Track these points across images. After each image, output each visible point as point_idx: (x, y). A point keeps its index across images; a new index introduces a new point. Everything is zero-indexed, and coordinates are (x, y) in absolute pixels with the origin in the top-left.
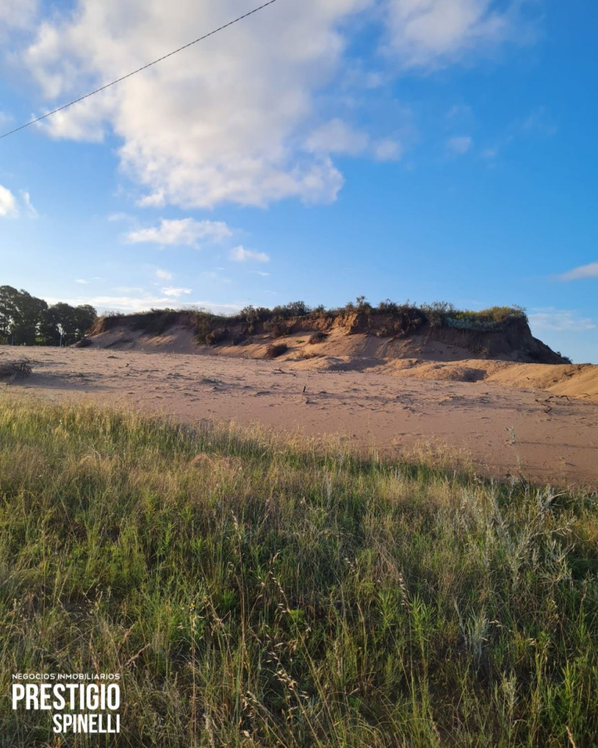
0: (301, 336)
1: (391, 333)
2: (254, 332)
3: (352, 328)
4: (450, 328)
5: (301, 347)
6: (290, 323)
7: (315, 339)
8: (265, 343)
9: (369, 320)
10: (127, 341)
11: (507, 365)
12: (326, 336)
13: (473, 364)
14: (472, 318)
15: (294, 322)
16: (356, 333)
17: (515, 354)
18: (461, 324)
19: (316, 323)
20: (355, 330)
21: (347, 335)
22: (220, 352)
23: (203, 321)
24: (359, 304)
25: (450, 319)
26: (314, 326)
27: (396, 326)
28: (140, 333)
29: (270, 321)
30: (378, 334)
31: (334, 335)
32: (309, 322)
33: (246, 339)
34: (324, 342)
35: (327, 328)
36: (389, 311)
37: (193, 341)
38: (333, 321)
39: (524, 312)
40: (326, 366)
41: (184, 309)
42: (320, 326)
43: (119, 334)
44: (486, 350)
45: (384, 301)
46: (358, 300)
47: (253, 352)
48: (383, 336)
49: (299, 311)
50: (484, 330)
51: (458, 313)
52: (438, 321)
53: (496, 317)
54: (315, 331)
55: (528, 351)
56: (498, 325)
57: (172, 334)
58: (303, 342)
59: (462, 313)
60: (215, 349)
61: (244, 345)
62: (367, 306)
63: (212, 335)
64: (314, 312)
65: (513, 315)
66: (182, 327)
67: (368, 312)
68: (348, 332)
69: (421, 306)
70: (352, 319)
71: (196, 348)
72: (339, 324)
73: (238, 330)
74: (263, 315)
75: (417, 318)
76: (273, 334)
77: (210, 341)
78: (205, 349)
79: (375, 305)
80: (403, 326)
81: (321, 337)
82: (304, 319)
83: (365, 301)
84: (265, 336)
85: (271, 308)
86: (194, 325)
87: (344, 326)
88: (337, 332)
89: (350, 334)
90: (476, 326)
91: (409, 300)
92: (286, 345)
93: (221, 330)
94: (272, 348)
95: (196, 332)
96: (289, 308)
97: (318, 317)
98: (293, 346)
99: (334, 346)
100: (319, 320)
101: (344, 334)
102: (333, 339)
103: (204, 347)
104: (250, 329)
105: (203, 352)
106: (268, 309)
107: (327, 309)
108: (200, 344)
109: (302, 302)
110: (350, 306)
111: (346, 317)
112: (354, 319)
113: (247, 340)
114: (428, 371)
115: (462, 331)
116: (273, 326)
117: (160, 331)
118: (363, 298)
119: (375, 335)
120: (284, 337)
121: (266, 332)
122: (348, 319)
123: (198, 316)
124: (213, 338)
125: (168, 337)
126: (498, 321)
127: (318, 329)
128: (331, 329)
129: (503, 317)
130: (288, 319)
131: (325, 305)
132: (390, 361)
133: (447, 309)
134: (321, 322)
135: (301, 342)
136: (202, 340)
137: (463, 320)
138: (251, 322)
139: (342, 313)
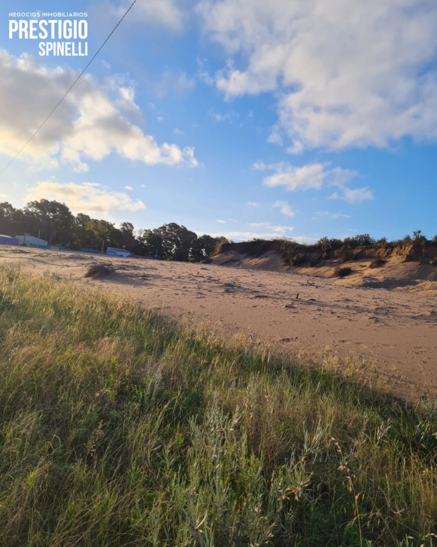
0: (364, 261)
2: (327, 258)
3: (408, 256)
5: (363, 270)
6: (356, 251)
7: (375, 265)
8: (334, 266)
9: (423, 250)
10: (236, 261)
12: (385, 262)
15: (360, 251)
16: (411, 261)
19: (378, 252)
20: (410, 258)
21: (403, 262)
22: (299, 272)
23: (290, 248)
24: (415, 237)
26: (376, 255)
28: (245, 255)
29: (340, 249)
30: (431, 262)
31: (391, 262)
32: (372, 250)
33: (320, 262)
34: (382, 267)
35: (386, 256)
37: (281, 262)
38: (392, 250)
41: (277, 239)
42: (380, 254)
43: (231, 256)
46: (415, 234)
47: (324, 272)
48: (435, 264)
49: (366, 242)
54: (376, 258)
57: (266, 257)
58: (365, 266)
60: (296, 269)
61: (318, 267)
62: (423, 238)
63: (295, 258)
64: (377, 243)
66: (274, 252)
67: (423, 243)
68: (404, 259)
70: (408, 249)
71: (282, 268)
72: (397, 253)
73: (315, 255)
74: (336, 244)
76: (341, 260)
77: (293, 263)
78: (288, 269)
79: (430, 238)
81: (380, 263)
82: (368, 248)
83: (421, 234)
84: (335, 261)
85: (343, 240)
86: (283, 251)
87: (401, 254)
88: (395, 259)
89: (405, 261)
92: (350, 268)
93: (301, 255)
94: (339, 270)
95: (284, 257)
96: (356, 240)
97: (380, 247)
98: (357, 269)
99: (390, 271)
100: (380, 250)
101: (401, 261)
102: (390, 265)
103: (288, 267)
104: (324, 254)
105: (288, 271)
106: (339, 240)
107: (389, 241)
108: (285, 265)
109: (368, 235)
110: (408, 238)
111: (403, 247)
112: (410, 249)
113: (321, 264)
116: (342, 253)
117: (258, 255)
118: (419, 232)
119: (428, 263)
120: (351, 262)
121: (336, 258)
122: (404, 249)
123: (286, 244)
124: (295, 261)
125: (263, 259)
127: (379, 257)
128: (390, 257)
130: (354, 248)
131: (386, 237)
134: (382, 250)
135: (363, 266)
136: (287, 262)
138: (325, 250)
139: (401, 244)
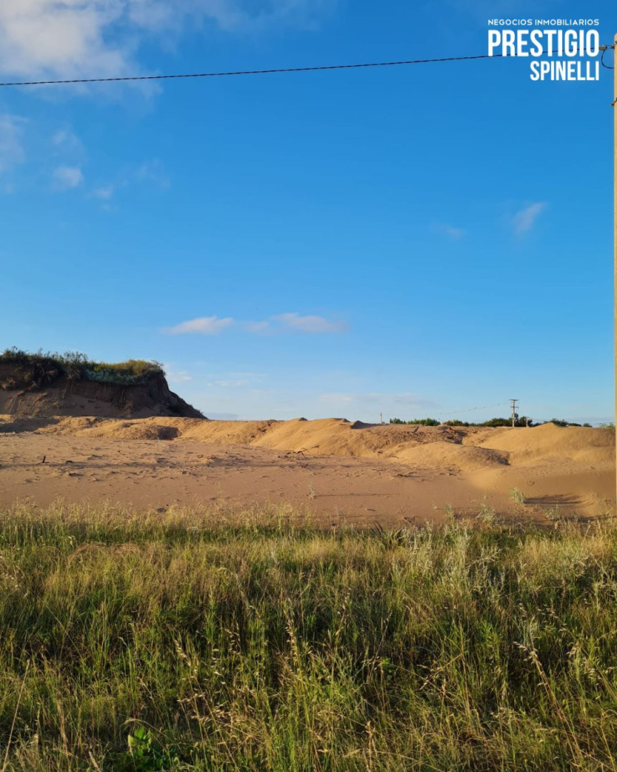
1: (20, 386)
4: (91, 381)
11: (196, 422)
14: (112, 371)
17: (157, 408)
18: (101, 377)
27: (26, 378)
36: (16, 360)
39: (161, 367)
44: (130, 404)
45: (11, 349)
48: (10, 388)
50: (126, 384)
51: (96, 365)
52: (77, 373)
53: (136, 371)
56: (139, 379)
59: (99, 365)
65: (151, 369)
80: (36, 378)
90: (118, 379)
91: (41, 349)
114: (118, 430)
115: (103, 384)
119: (1, 387)
126: (138, 375)
129: (144, 371)
132: (63, 420)
133: (83, 360)
137: (102, 373)
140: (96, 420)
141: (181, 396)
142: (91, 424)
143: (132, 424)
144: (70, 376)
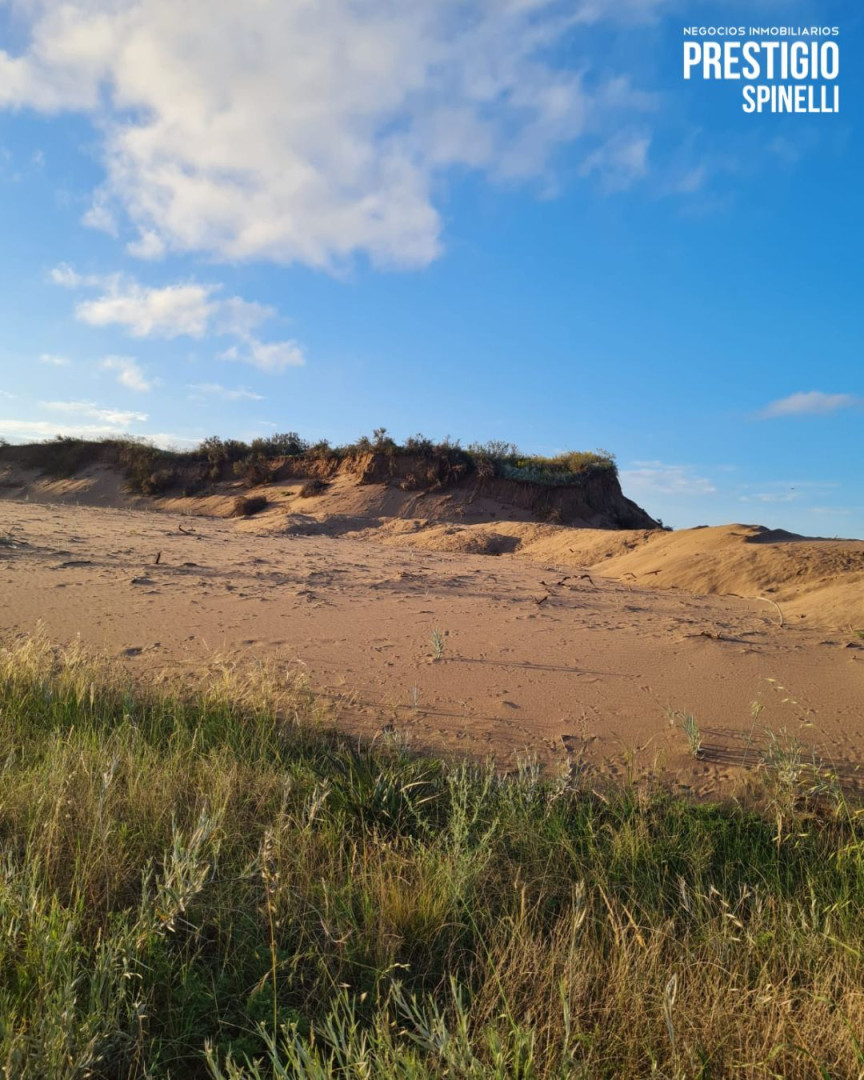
0: (290, 484)
1: (421, 486)
2: (219, 478)
3: (365, 474)
4: (507, 479)
5: (288, 501)
6: (275, 465)
7: (309, 491)
8: (233, 494)
9: (391, 464)
10: (13, 486)
11: (552, 530)
12: (326, 486)
13: (505, 528)
14: (540, 466)
15: (281, 464)
16: (371, 484)
18: (524, 475)
19: (314, 466)
20: (369, 478)
21: (358, 485)
22: (162, 507)
23: (141, 457)
24: (376, 439)
25: (508, 467)
26: (311, 472)
27: (429, 475)
28: (37, 472)
29: (243, 461)
30: (403, 485)
31: (338, 485)
32: (304, 464)
33: (204, 487)
34: (323, 494)
35: (329, 475)
36: (421, 452)
37: (122, 488)
38: (339, 464)
39: (614, 460)
40: (284, 527)
41: (111, 439)
42: (319, 471)
43: (2, 474)
44: (556, 513)
45: (414, 438)
46: (376, 435)
47: (215, 507)
48: (410, 489)
49: (291, 448)
50: (554, 484)
51: (522, 459)
52: (491, 469)
53: (572, 466)
54: (311, 478)
55: (615, 516)
56: (574, 478)
57: (89, 476)
58: (293, 494)
59: (529, 459)
60: (156, 502)
61: (202, 497)
62: (390, 442)
63: (152, 480)
64: (312, 450)
65: (597, 464)
66: (106, 466)
67: (389, 452)
68: (359, 480)
69: (470, 447)
70: (366, 461)
71: (125, 500)
72: (347, 469)
73: (194, 473)
74: (235, 451)
75: (460, 464)
76: (247, 481)
77: (148, 489)
78: (139, 501)
79: (400, 442)
80: (441, 475)
81: (318, 487)
82: (296, 460)
83: (386, 435)
84: (236, 484)
85: (249, 442)
86: (125, 464)
87: (355, 471)
88: (344, 481)
89: (361, 484)
90: (544, 478)
91: (449, 437)
92: (265, 499)
93: (166, 473)
94: (243, 502)
95: (129, 474)
96: (274, 443)
97: (317, 458)
98: (277, 500)
99: (336, 502)
100: (318, 462)
101: (354, 484)
102: (336, 491)
103: (138, 497)
104: (214, 472)
105: (138, 506)
106: (242, 444)
107: (333, 446)
108: (132, 494)
109: (295, 435)
110: (365, 442)
111: (358, 459)
112: (368, 462)
113: (208, 490)
115: (523, 484)
116: (248, 468)
117: (70, 472)
118: (383, 431)
119: (398, 487)
120: (263, 486)
121: (238, 478)
122: (360, 462)
123: (132, 449)
124: (152, 484)
125: (81, 482)
126: (575, 472)
127: (317, 476)
128: (336, 476)
129: (582, 467)
130: (272, 460)
131: (329, 440)
132: (387, 522)
133: (508, 453)
134: (321, 464)
135: (288, 494)
136: (136, 488)
137: (527, 469)
138: (215, 462)
139: (353, 453)
140: (427, 524)
141: (641, 505)
142: (418, 528)
143: (460, 530)
144: (481, 473)
